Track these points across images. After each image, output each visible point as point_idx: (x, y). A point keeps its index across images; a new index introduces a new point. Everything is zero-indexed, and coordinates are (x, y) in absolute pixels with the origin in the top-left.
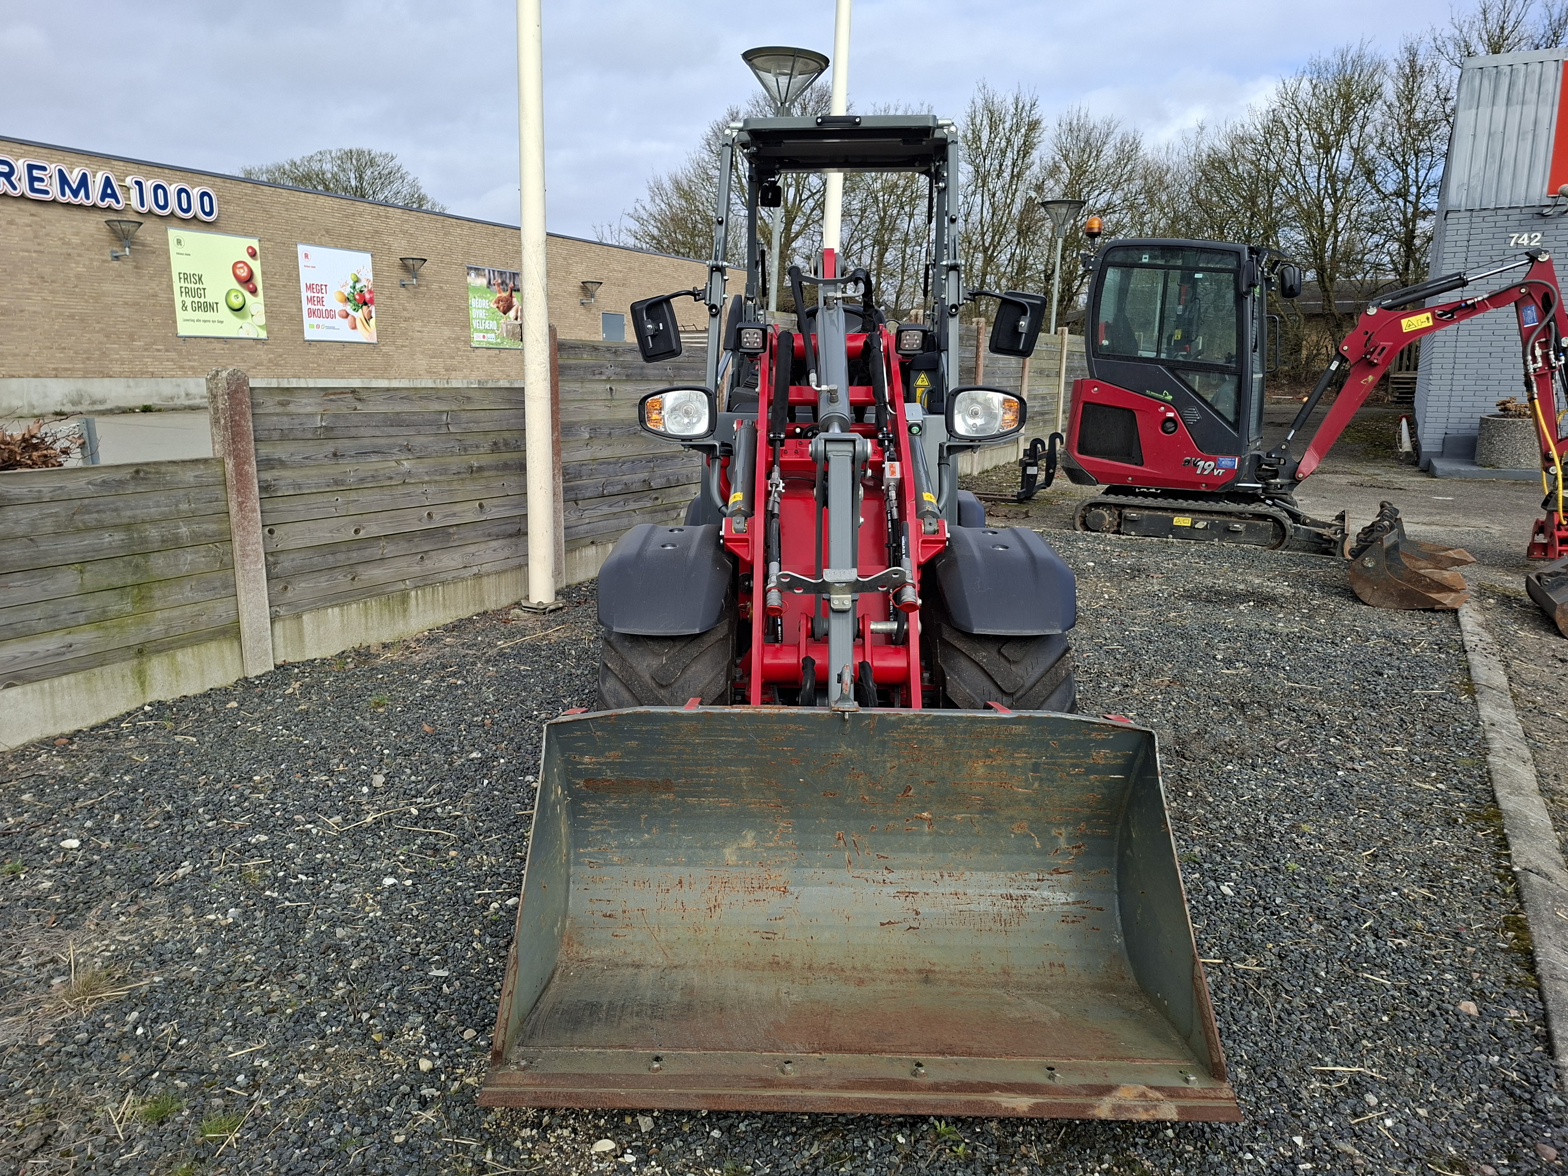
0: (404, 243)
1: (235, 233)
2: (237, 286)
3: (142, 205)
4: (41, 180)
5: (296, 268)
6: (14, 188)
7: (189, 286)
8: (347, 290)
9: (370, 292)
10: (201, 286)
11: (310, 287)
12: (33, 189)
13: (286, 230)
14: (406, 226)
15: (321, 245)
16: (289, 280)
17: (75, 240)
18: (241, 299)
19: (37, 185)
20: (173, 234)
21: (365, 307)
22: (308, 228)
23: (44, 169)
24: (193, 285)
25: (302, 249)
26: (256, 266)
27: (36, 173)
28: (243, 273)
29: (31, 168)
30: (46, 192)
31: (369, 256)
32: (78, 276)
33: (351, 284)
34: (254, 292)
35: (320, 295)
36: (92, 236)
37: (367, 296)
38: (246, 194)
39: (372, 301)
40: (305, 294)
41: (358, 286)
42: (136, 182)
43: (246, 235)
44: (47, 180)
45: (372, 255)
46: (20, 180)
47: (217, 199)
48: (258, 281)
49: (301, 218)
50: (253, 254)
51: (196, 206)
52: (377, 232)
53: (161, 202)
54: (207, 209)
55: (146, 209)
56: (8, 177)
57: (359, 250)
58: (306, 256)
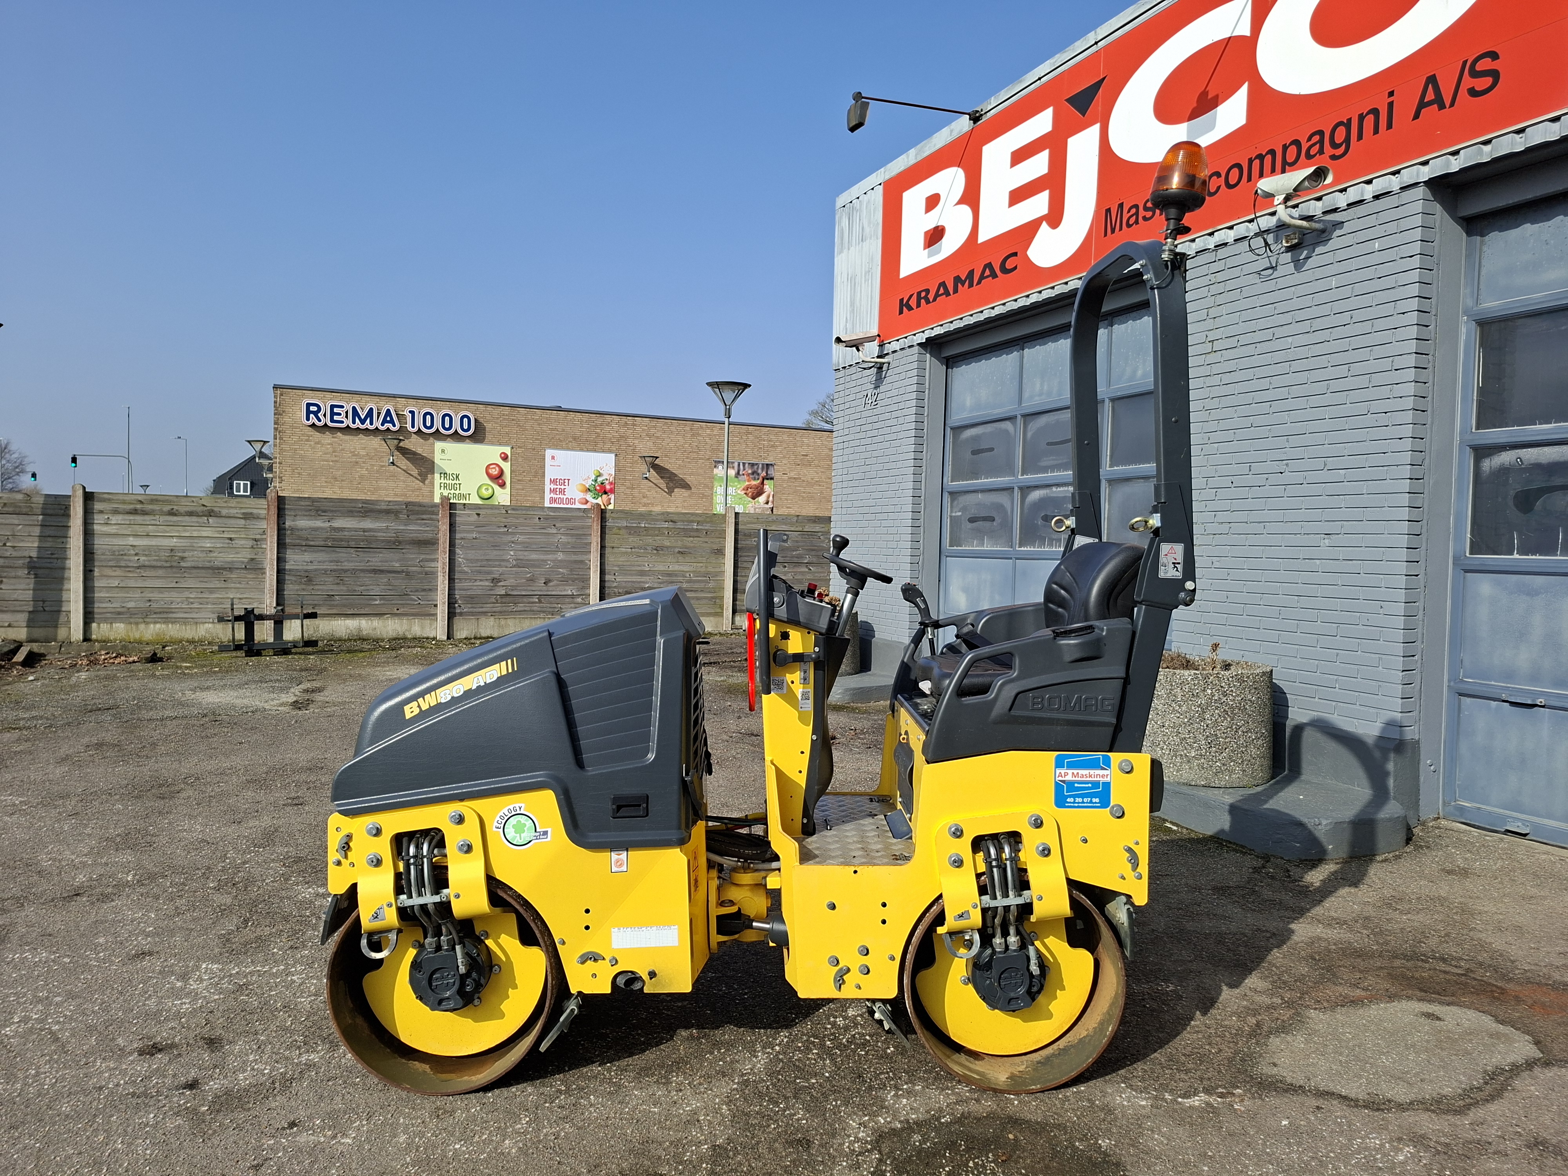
0: (650, 444)
1: (492, 443)
2: (489, 482)
3: (413, 426)
4: (340, 414)
5: (543, 467)
6: (319, 420)
7: (448, 482)
8: (589, 483)
9: (611, 483)
10: (457, 482)
11: (553, 481)
12: (332, 421)
13: (537, 439)
14: (653, 431)
15: (568, 449)
16: (535, 476)
17: (363, 453)
18: (490, 491)
19: (336, 418)
20: (439, 445)
21: (604, 496)
22: (558, 437)
23: (342, 407)
24: (451, 482)
25: (549, 453)
26: (506, 467)
27: (336, 410)
28: (495, 472)
29: (332, 407)
30: (342, 422)
31: (613, 456)
32: (361, 477)
33: (593, 478)
34: (502, 485)
35: (563, 487)
36: (375, 449)
37: (608, 487)
38: (504, 415)
39: (612, 491)
40: (548, 486)
41: (600, 479)
42: (410, 412)
43: (500, 445)
44: (343, 414)
45: (616, 455)
46: (325, 415)
47: (476, 420)
48: (507, 477)
49: (552, 430)
50: (505, 458)
51: (456, 425)
52: (623, 437)
53: (428, 424)
54: (466, 427)
55: (416, 429)
56: (316, 414)
57: (603, 452)
58: (553, 458)
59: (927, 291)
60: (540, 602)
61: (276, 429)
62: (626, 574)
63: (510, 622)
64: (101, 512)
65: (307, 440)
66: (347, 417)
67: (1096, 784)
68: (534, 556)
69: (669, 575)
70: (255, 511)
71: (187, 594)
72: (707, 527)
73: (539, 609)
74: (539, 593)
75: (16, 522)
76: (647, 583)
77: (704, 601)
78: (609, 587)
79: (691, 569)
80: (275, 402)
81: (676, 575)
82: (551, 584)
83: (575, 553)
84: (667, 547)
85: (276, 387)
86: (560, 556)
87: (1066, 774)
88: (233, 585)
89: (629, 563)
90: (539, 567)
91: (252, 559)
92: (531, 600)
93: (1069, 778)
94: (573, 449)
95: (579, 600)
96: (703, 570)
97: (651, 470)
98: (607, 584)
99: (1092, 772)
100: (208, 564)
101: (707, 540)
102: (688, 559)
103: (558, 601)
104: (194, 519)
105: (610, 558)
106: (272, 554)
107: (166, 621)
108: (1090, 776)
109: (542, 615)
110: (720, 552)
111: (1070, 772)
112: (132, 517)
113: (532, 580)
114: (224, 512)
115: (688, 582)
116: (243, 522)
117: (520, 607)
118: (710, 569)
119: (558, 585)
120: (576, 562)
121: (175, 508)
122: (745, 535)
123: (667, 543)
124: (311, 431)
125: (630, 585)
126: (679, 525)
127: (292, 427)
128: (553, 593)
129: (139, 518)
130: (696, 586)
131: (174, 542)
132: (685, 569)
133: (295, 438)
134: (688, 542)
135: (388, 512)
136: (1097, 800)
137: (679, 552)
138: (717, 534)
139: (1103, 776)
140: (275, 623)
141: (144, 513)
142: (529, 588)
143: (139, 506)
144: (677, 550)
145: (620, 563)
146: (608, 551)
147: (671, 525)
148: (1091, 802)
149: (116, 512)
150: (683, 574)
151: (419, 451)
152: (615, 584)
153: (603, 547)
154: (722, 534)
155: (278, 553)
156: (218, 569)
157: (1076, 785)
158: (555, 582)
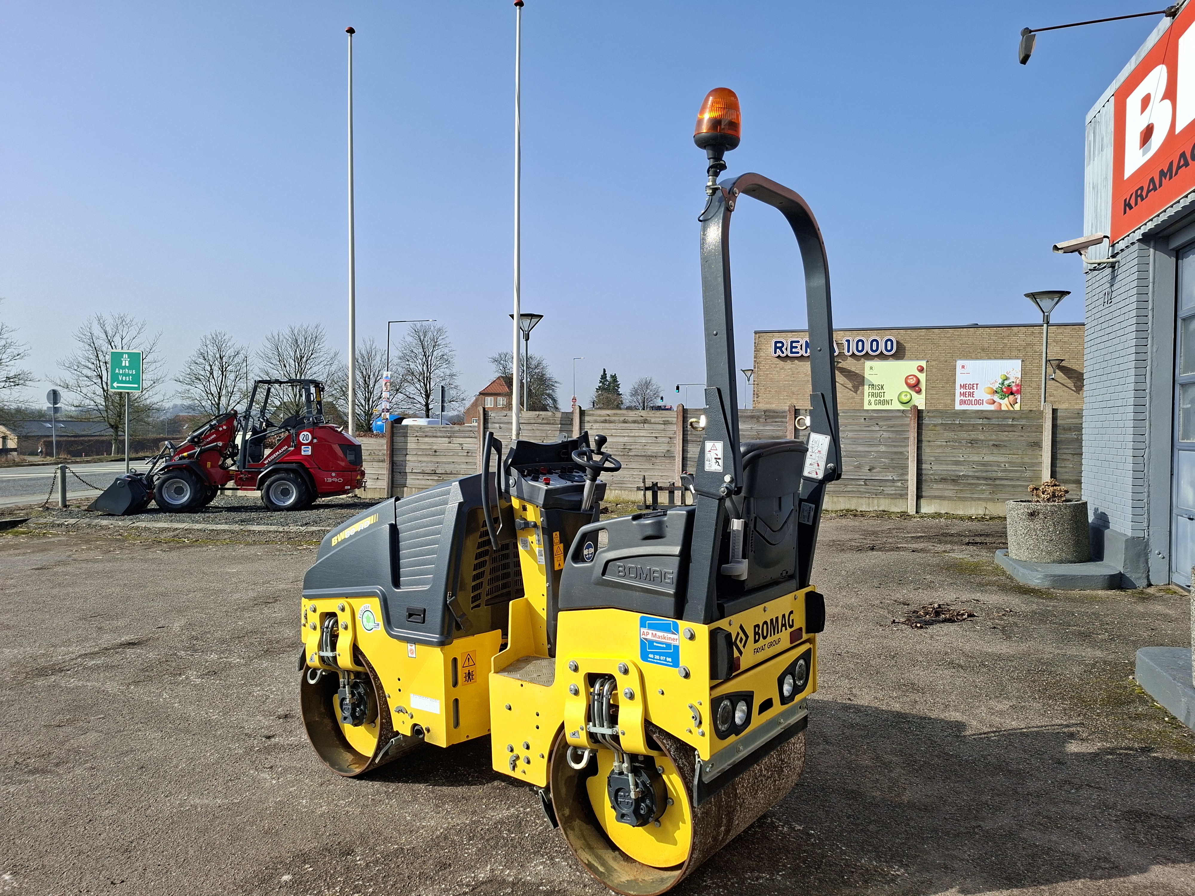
0: (1057, 348)
1: (911, 359)
2: (907, 389)
3: (849, 351)
4: (797, 347)
5: (954, 375)
6: (783, 353)
7: (874, 391)
8: (996, 386)
9: (1017, 385)
10: (882, 391)
11: (963, 386)
12: (792, 352)
13: (949, 353)
14: (1060, 337)
15: (977, 358)
16: (947, 383)
18: (909, 397)
19: (794, 350)
20: (868, 364)
21: (1011, 397)
22: (967, 350)
23: (798, 342)
24: (877, 391)
25: (959, 363)
26: (922, 377)
27: (794, 345)
28: (913, 381)
29: (792, 342)
30: (798, 353)
31: (1020, 362)
33: (1000, 381)
34: (919, 392)
35: (972, 391)
37: (1014, 389)
38: (921, 336)
39: (1019, 392)
40: (958, 390)
41: (1006, 383)
42: (847, 341)
43: (918, 359)
44: (799, 347)
45: (1023, 361)
46: (786, 349)
47: (898, 342)
48: (923, 386)
49: (962, 344)
50: (921, 370)
51: (882, 347)
52: (1030, 344)
53: (860, 348)
54: (889, 348)
55: (851, 353)
56: (780, 348)
57: (1010, 358)
58: (963, 367)
59: (1142, 188)
60: (866, 484)
61: (755, 361)
62: (941, 464)
63: (841, 499)
64: (589, 422)
65: (775, 367)
66: (801, 349)
67: (668, 646)
68: (861, 449)
69: (984, 465)
70: (670, 419)
71: (632, 472)
72: (1023, 422)
73: (865, 490)
74: (865, 478)
75: (548, 429)
76: (963, 471)
77: (1020, 489)
78: (926, 475)
79: (1007, 460)
80: (755, 343)
81: (991, 466)
82: (875, 471)
83: (895, 446)
84: (982, 441)
85: (756, 333)
86: (883, 449)
87: (648, 634)
88: (657, 467)
89: (944, 455)
90: (864, 457)
91: (668, 451)
92: (858, 483)
93: (649, 637)
94: (981, 358)
95: (899, 484)
96: (1019, 460)
97: (1057, 371)
98: (924, 472)
99: (666, 635)
100: (643, 454)
101: (1022, 434)
102: (1002, 451)
103: (881, 484)
104: (636, 425)
105: (926, 450)
106: (679, 447)
107: (621, 489)
108: (664, 638)
109: (867, 495)
110: (1037, 445)
111: (650, 632)
112: (603, 425)
113: (859, 467)
114: (653, 420)
115: (1002, 471)
116: (663, 426)
117: (849, 488)
118: (1026, 460)
119: (880, 472)
120: (895, 453)
121: (626, 418)
122: (1064, 429)
123: (981, 437)
124: (778, 361)
125: (945, 472)
126: (994, 421)
127: (766, 359)
128: (877, 478)
129: (607, 425)
130: (1012, 475)
131: (626, 439)
132: (1001, 459)
133: (767, 367)
134: (1003, 436)
135: (752, 417)
136: (669, 659)
137: (994, 445)
138: (1034, 429)
139: (673, 639)
140: (670, 492)
141: (610, 422)
142: (856, 473)
143: (608, 418)
144: (991, 443)
145: (937, 454)
146: (924, 444)
147: (985, 421)
148: (665, 661)
149: (596, 422)
150: (998, 464)
151: (853, 369)
152: (931, 472)
153: (919, 441)
154: (1039, 429)
155: (683, 447)
156: (649, 456)
157: (655, 644)
158: (878, 469)
